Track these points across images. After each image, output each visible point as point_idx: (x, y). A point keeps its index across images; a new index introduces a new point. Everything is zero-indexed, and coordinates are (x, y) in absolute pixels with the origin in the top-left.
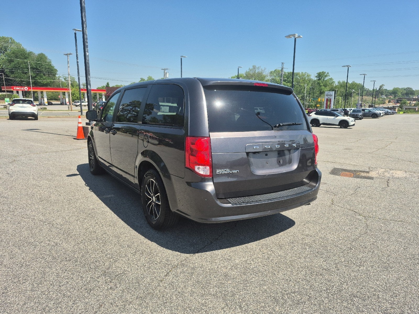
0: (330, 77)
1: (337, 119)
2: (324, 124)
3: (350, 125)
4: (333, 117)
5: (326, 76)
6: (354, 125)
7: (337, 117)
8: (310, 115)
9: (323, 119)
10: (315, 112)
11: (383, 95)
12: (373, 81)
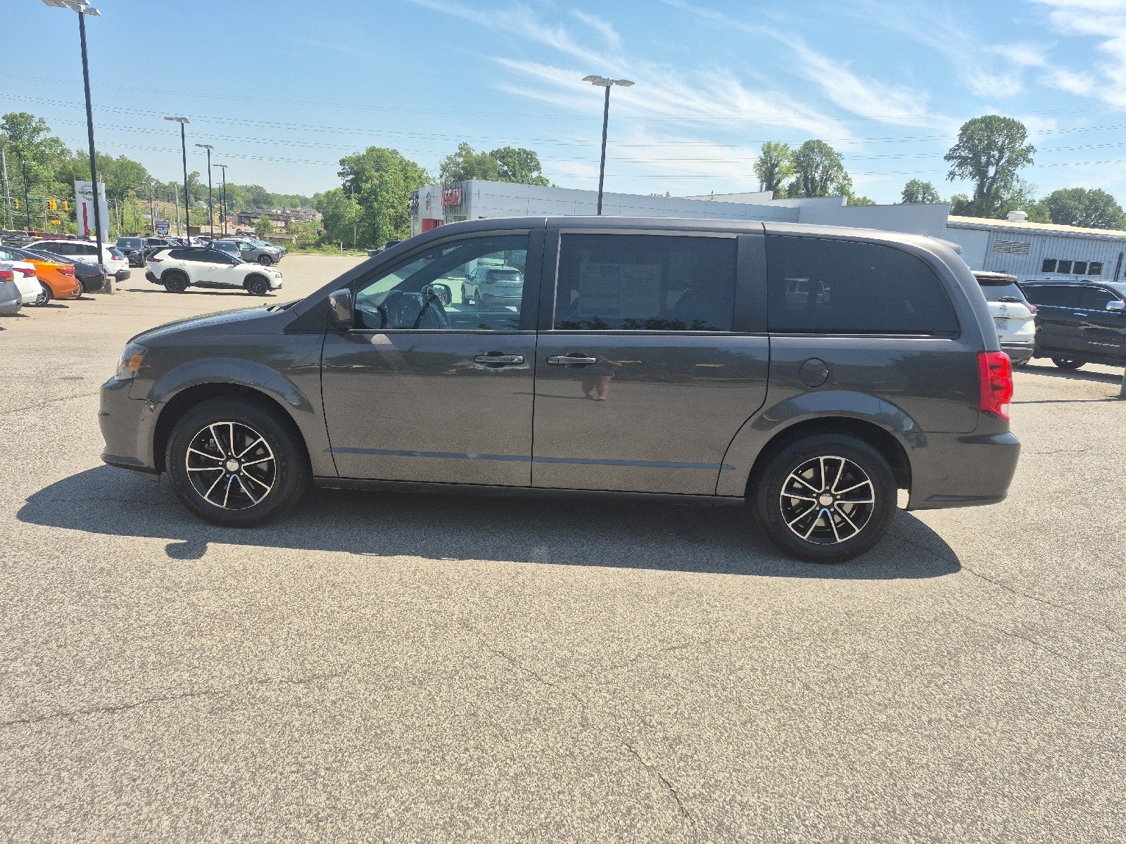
0: (49, 136)
1: (240, 273)
2: (199, 284)
3: (273, 286)
4: (224, 266)
5: (37, 131)
6: (280, 287)
7: (238, 264)
8: (156, 257)
9: (200, 270)
10: (170, 251)
11: (200, 199)
12: (221, 166)
